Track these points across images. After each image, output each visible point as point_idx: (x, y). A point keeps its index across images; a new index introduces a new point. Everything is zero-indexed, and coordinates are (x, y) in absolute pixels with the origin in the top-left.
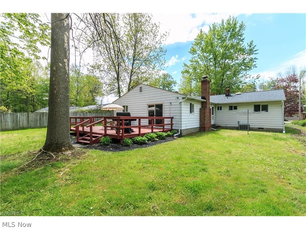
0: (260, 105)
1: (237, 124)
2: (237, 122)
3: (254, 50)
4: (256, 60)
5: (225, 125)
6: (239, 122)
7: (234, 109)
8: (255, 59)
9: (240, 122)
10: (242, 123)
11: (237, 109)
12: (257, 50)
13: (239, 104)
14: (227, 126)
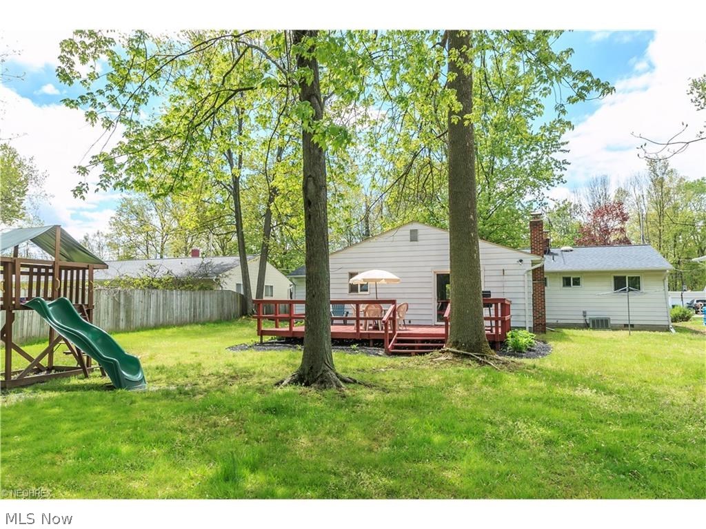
0: (625, 277)
1: (582, 317)
2: (582, 313)
3: (560, 142)
4: (565, 166)
5: (555, 321)
6: (584, 312)
7: (573, 285)
8: (563, 163)
9: (588, 313)
10: (593, 314)
11: (579, 285)
12: (567, 143)
13: (584, 275)
14: (560, 322)
